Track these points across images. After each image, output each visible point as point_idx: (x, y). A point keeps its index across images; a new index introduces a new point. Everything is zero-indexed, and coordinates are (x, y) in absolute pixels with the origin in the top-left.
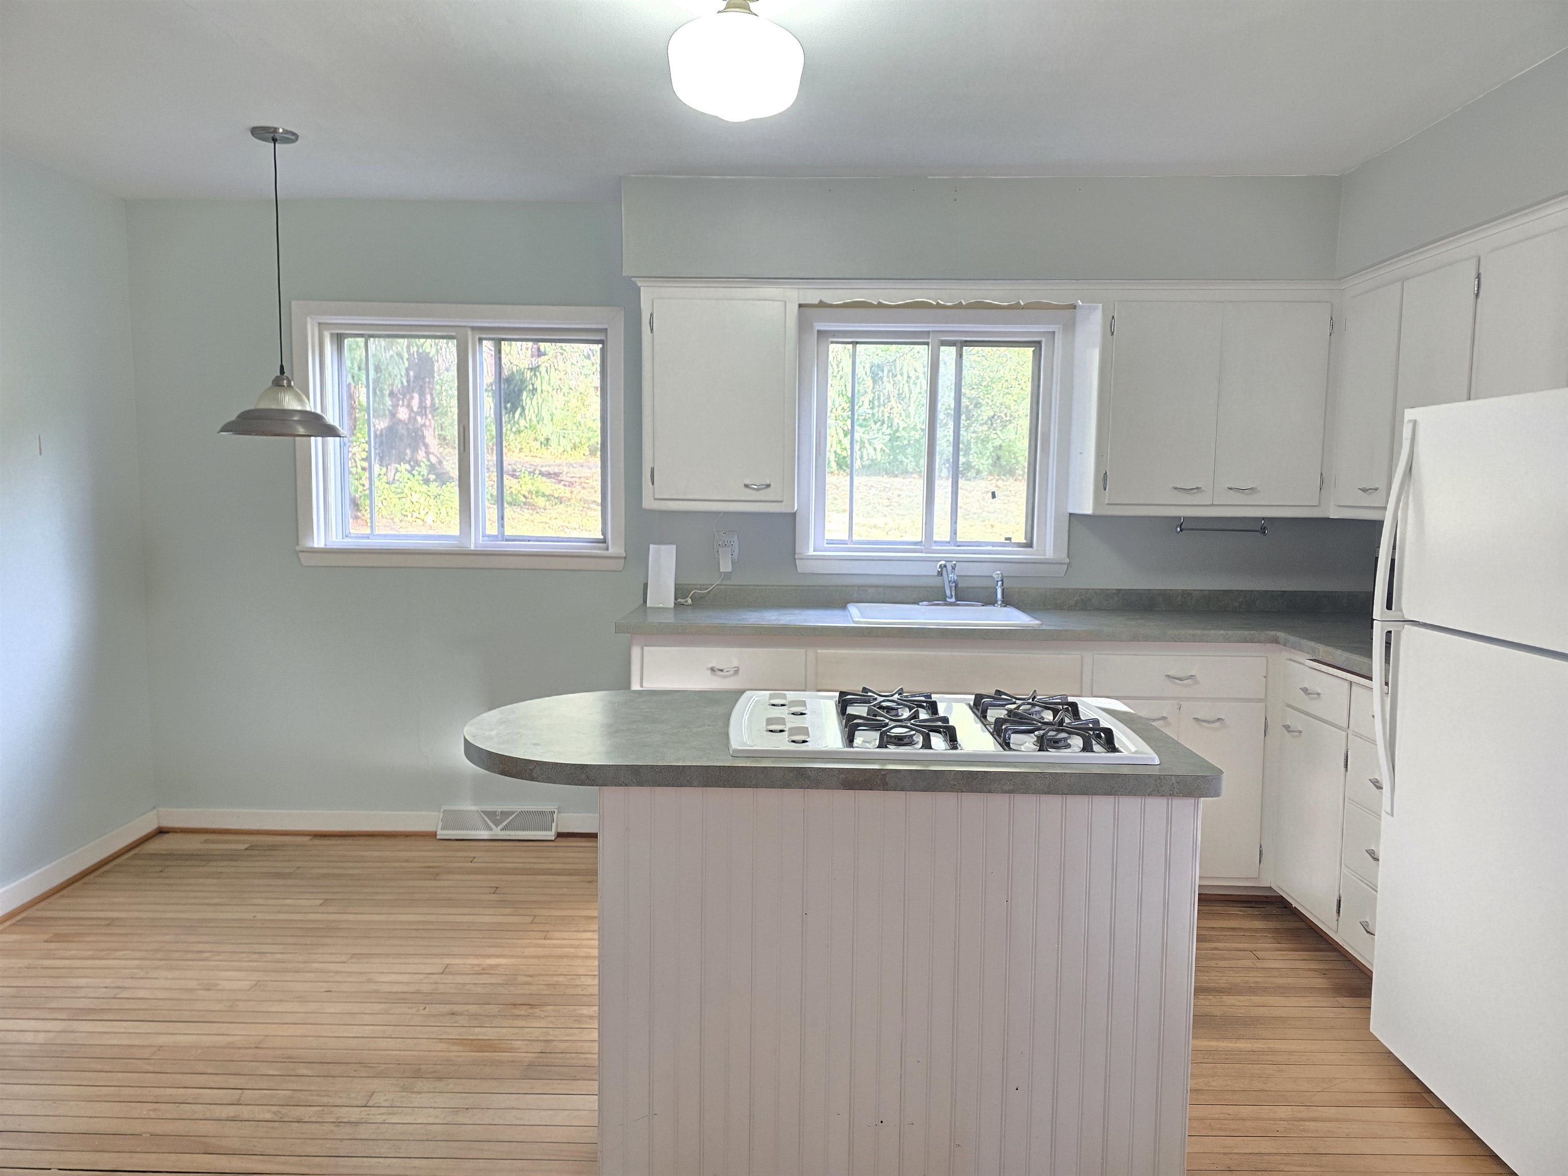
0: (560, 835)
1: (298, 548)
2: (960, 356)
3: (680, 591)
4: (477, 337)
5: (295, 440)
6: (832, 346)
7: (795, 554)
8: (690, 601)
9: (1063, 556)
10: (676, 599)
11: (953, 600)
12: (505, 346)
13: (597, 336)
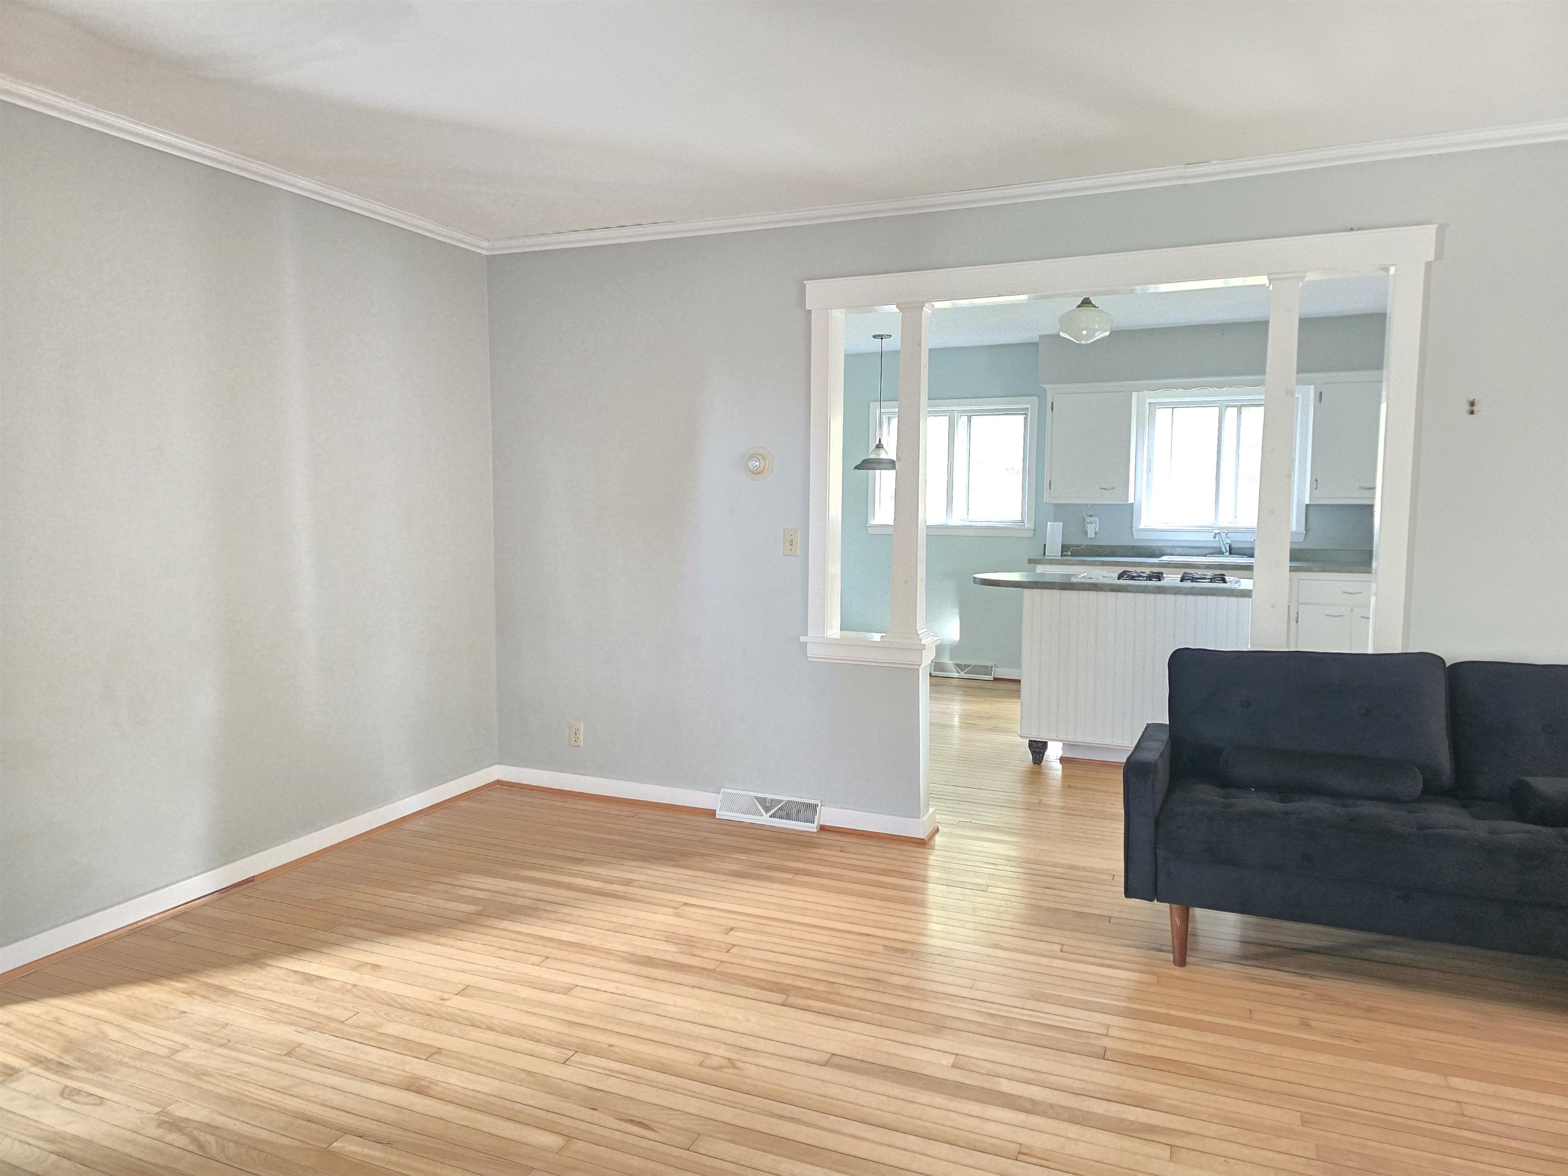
0: (996, 679)
1: (868, 525)
2: (1239, 413)
3: (1064, 548)
4: (959, 415)
5: (868, 473)
6: (1158, 410)
7: (1132, 527)
8: (1070, 553)
9: (1302, 529)
10: (1062, 553)
11: (1228, 554)
12: (974, 419)
13: (1024, 412)
